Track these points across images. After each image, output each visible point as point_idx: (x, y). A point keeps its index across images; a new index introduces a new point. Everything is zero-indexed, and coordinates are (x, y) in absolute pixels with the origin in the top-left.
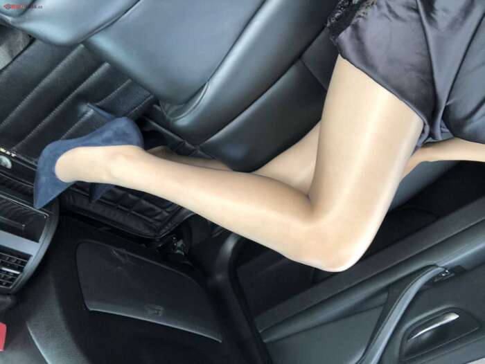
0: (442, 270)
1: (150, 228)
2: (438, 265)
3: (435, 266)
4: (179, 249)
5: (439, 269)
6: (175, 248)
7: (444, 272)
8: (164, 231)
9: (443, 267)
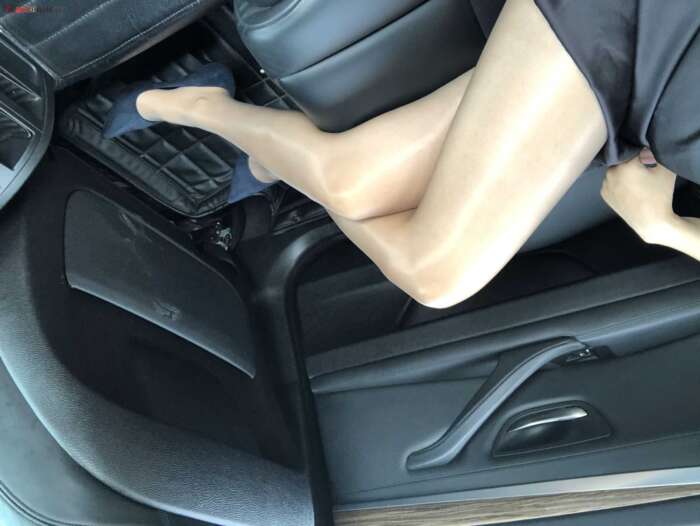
0: (582, 347)
1: (186, 201)
2: (578, 338)
3: (573, 339)
4: (222, 240)
5: (579, 344)
6: (217, 237)
7: (583, 351)
8: (205, 208)
9: (583, 343)
